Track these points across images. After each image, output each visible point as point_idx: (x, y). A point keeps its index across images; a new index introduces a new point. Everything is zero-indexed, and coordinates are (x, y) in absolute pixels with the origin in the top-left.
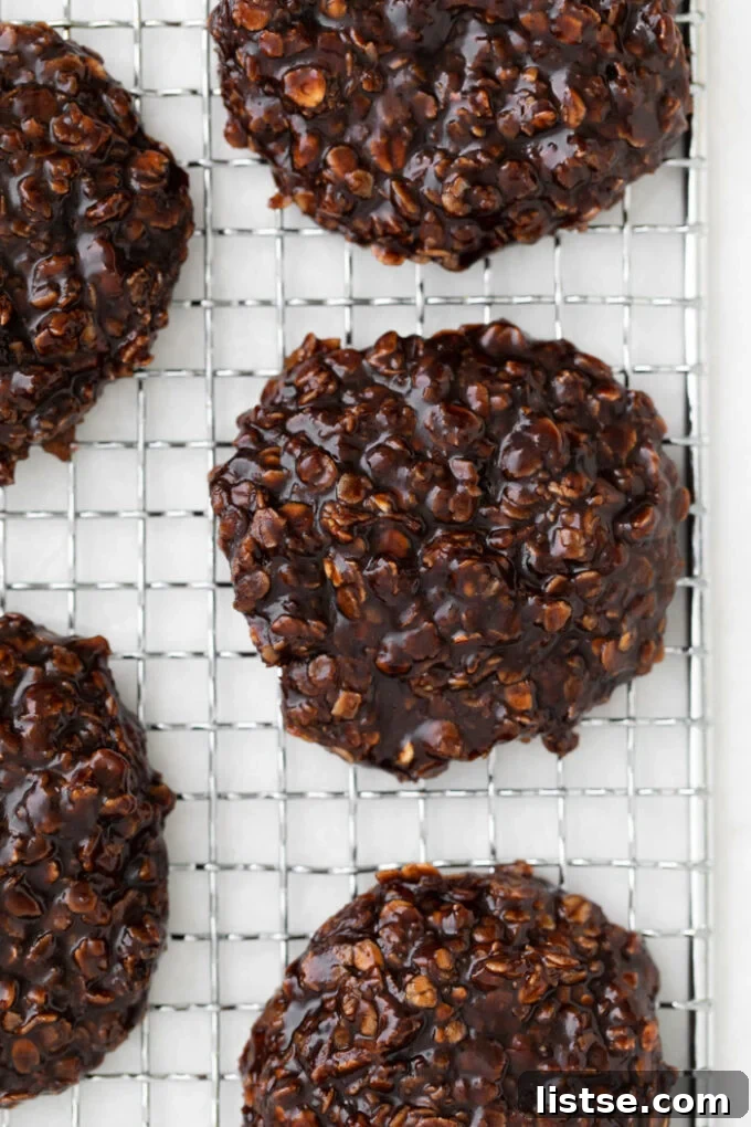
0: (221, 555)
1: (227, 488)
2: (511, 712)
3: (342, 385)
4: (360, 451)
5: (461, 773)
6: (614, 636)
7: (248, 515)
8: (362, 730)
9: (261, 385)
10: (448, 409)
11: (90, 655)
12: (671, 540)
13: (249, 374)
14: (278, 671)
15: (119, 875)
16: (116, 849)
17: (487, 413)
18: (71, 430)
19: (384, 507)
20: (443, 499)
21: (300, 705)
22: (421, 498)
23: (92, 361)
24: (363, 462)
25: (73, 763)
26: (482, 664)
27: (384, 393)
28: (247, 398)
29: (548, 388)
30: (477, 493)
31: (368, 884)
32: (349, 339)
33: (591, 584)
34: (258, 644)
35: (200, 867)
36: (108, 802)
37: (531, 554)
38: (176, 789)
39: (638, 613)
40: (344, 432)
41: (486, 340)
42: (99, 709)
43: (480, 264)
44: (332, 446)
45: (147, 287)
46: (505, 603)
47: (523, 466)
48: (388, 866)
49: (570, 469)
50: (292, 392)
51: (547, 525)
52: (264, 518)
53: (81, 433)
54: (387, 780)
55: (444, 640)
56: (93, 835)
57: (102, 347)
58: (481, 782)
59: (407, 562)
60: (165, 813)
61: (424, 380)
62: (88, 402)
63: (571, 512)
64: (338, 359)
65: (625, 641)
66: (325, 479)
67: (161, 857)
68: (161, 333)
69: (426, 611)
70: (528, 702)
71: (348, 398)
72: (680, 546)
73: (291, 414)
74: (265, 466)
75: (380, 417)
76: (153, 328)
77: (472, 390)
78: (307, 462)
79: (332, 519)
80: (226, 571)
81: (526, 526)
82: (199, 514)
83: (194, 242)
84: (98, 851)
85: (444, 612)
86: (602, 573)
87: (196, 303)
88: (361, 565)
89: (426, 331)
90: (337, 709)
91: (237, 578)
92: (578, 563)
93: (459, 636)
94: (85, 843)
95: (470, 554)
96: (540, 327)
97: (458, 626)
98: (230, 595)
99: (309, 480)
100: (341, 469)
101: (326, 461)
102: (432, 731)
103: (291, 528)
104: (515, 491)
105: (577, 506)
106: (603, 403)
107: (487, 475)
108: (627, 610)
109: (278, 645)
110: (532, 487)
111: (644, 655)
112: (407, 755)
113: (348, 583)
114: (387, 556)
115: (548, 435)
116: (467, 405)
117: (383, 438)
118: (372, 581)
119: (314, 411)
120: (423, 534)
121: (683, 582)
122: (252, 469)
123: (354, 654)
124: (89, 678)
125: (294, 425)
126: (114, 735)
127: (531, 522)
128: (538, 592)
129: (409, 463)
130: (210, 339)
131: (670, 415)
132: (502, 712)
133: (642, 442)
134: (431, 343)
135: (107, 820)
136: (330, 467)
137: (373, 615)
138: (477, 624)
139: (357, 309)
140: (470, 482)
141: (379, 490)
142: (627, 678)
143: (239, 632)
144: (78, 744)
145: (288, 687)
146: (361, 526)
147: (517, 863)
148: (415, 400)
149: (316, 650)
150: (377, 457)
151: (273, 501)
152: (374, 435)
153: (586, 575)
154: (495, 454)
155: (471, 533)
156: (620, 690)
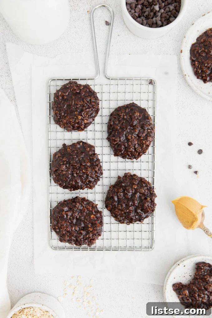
0: (102, 165)
1: (101, 173)
2: (70, 148)
3: (88, 184)
4: (86, 177)
5: (75, 142)
6: (58, 157)
7: (99, 170)
8: (86, 146)
9: (98, 184)
10: (77, 181)
11: (116, 155)
12: (52, 167)
13: (99, 185)
14: (95, 153)
15: (113, 130)
16: (113, 133)
17: (72, 181)
18: (118, 179)
19: (84, 171)
20: (77, 172)
21: (93, 149)
22: (80, 172)
23: (116, 187)
24: (86, 176)
25: (118, 143)
26: (73, 153)
27: (84, 183)
28: (99, 183)
29: (65, 184)
30: (73, 172)
31: (85, 129)
32: (88, 189)
33: (61, 162)
34: (97, 156)
35: (104, 131)
36: (114, 138)
37: (68, 166)
38: (107, 140)
39: (56, 159)
40: (88, 179)
41: (73, 189)
42: (115, 148)
43: (73, 197)
44: (89, 177)
45: (110, 195)
46: (70, 160)
47: (68, 175)
48: (83, 132)
49: (63, 175)
50: (94, 183)
51: (66, 169)
52: (97, 169)
53: (117, 179)
54: (84, 141)
55: (77, 156)
56: (116, 135)
57: (115, 188)
58: (73, 141)
59: (81, 165)
60: (108, 137)
61: (79, 185)
62: (116, 182)
63: (63, 170)
64: (89, 187)
65: (57, 156)
66: (90, 174)
67: (108, 132)
68: (108, 190)
69: (79, 159)
70: (68, 149)
71: (88, 183)
72: (51, 166)
73: (94, 181)
74: (97, 175)
75: (84, 181)
76: (109, 190)
77: (74, 184)
78: (92, 176)
79: (89, 169)
80: (101, 164)
81: (68, 169)
82: (104, 170)
83: (105, 200)
84: (115, 133)
85: (77, 159)
86: (60, 164)
87: (104, 193)
88: (86, 164)
89: (79, 190)
90: (89, 149)
91: (100, 163)
92: (62, 165)
93: (75, 157)
94: (116, 134)
95: (74, 166)
96: (67, 191)
97: (75, 158)
98: (101, 161)
99: (92, 174)
100: (88, 175)
101: (90, 176)
102: (79, 146)
103: (94, 168)
104: (69, 173)
105: (62, 171)
106: (59, 182)
107: (72, 174)
108: (57, 160)
109: (95, 156)
110: (67, 173)
111: (55, 155)
112: (81, 144)
113: (88, 162)
114: (83, 165)
115: (66, 179)
116: (75, 182)
117: (84, 178)
118: (85, 163)
119: (91, 181)
120: (79, 168)
121: (51, 163)
122: (98, 175)
123: (87, 154)
124: (116, 152)
125: (94, 180)
126: (113, 146)
127: (67, 169)
128: (67, 161)
129: (81, 175)
130: (103, 189)
131: (52, 181)
132: (71, 148)
133: (55, 178)
134: (79, 189)
135: (114, 136)
136: (90, 175)
137: (85, 159)
138: (73, 158)
139: (87, 192)
140: (74, 173)
141: (84, 173)
142: (57, 152)
143: (100, 157)
144: (117, 145)
145: (94, 151)
146: (86, 169)
147: (69, 132)
148: (80, 183)
149: (91, 155)
150: (84, 176)
151: (96, 171)
152: (85, 179)
153: (62, 163)
154: (71, 177)
155: (74, 168)
156: (58, 151)
